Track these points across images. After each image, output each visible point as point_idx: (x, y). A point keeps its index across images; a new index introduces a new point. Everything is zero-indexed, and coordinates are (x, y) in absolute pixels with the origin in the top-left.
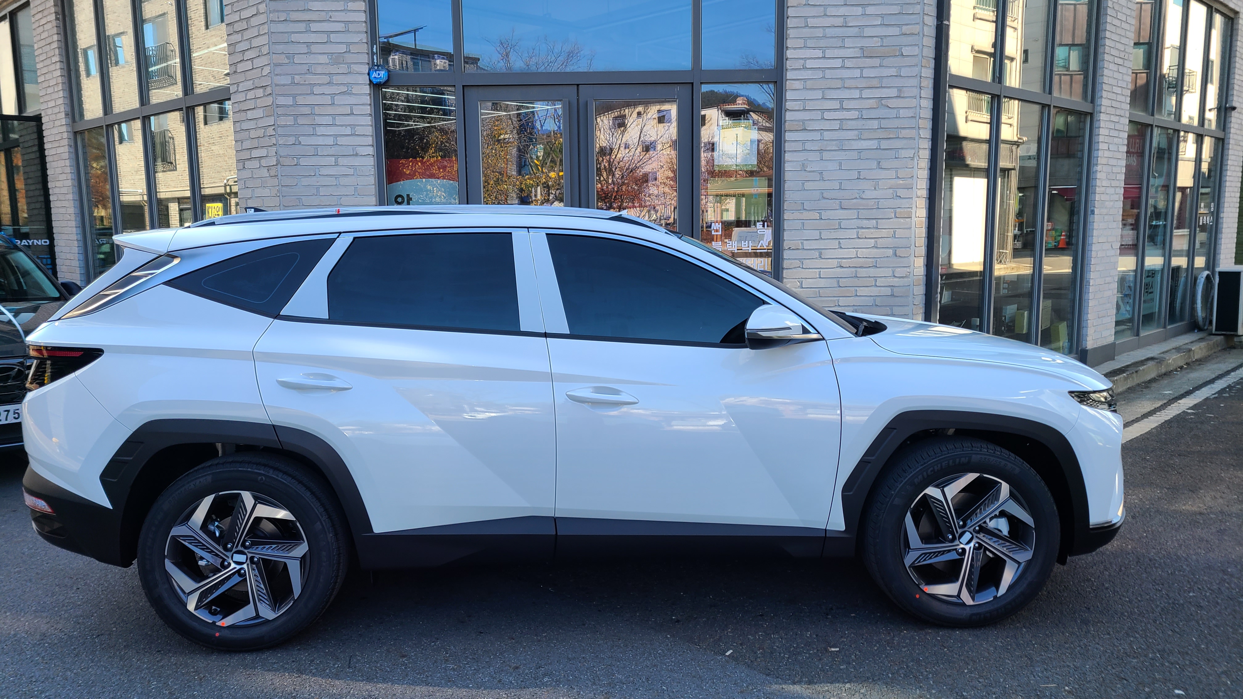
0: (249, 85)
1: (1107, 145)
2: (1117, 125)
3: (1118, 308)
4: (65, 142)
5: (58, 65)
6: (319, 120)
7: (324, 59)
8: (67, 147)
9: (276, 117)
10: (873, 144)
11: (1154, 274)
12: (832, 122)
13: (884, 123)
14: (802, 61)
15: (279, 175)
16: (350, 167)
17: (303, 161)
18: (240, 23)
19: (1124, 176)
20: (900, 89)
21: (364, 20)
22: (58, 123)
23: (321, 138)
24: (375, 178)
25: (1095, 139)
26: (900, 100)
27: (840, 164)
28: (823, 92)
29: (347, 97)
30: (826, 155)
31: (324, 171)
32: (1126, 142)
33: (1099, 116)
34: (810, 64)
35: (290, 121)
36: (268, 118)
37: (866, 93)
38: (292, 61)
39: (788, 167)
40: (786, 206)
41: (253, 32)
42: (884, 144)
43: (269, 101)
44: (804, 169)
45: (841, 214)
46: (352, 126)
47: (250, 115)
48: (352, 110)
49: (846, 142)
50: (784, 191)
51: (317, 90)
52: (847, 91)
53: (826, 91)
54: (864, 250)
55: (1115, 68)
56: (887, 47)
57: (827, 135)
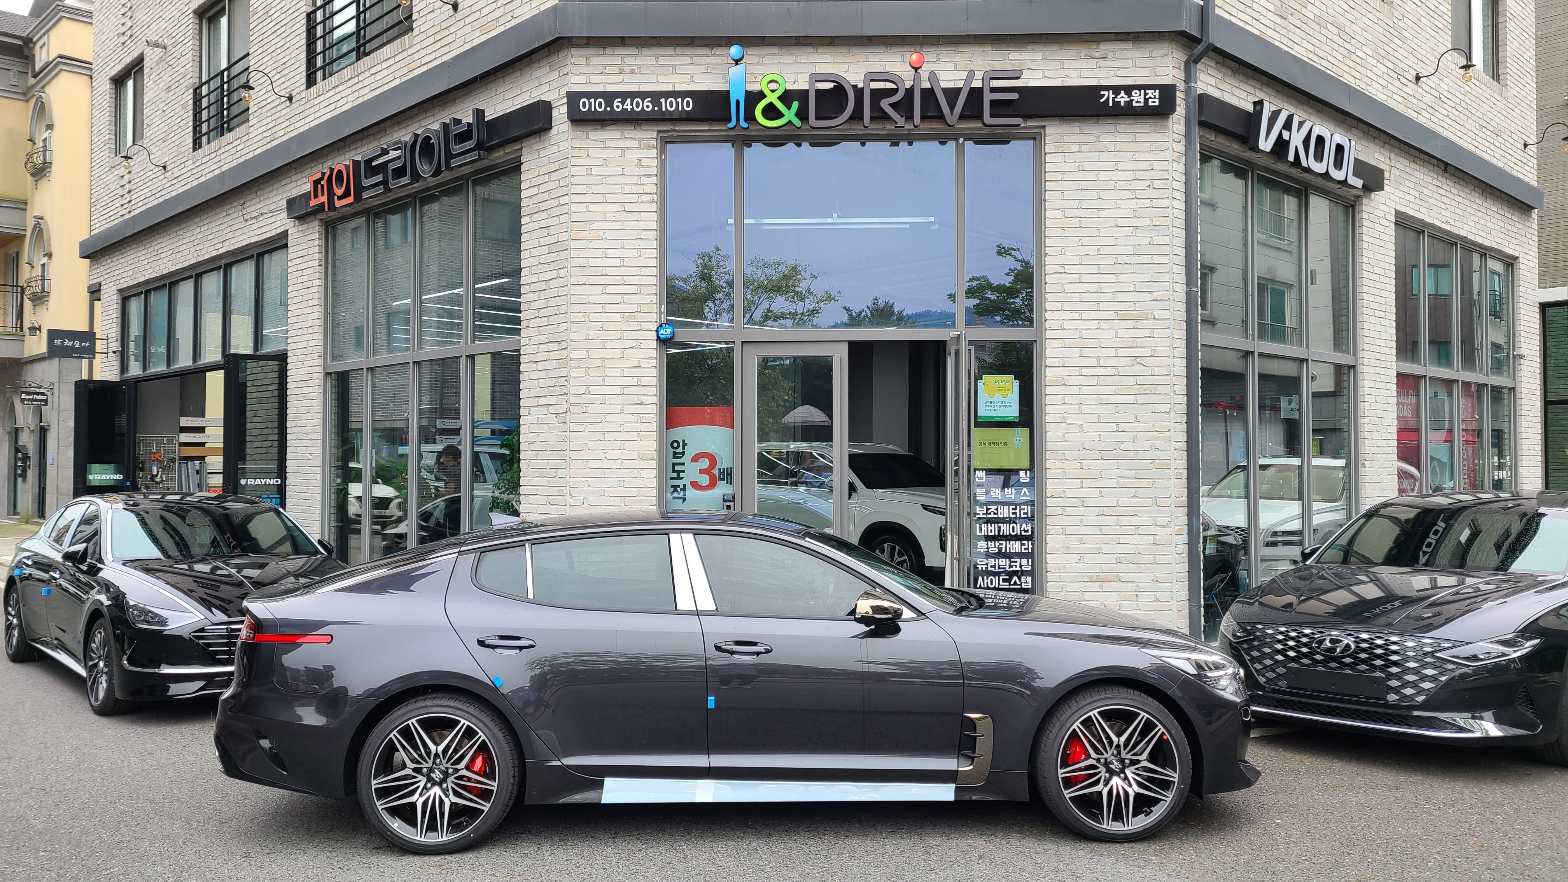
0: (544, 339)
1: (1374, 397)
2: (1383, 376)
5: (317, 309)
6: (608, 372)
7: (617, 317)
9: (569, 369)
10: (1131, 399)
12: (1090, 378)
13: (1140, 380)
14: (1060, 322)
15: (568, 422)
16: (634, 414)
17: (592, 409)
18: (537, 284)
19: (1395, 427)
20: (1154, 349)
21: (655, 283)
22: (307, 364)
23: (609, 387)
24: (656, 424)
26: (1154, 359)
27: (1099, 417)
28: (1081, 351)
29: (636, 351)
30: (1085, 409)
31: (610, 418)
32: (1394, 394)
33: (1363, 369)
34: (1067, 325)
35: (582, 372)
36: (560, 370)
37: (1121, 352)
38: (588, 319)
39: (1049, 418)
40: (1048, 455)
41: (552, 293)
42: (1141, 399)
43: (563, 354)
44: (1064, 421)
45: (1102, 464)
46: (639, 377)
47: (540, 366)
48: (639, 363)
49: (1104, 397)
50: (1046, 441)
51: (609, 345)
52: (1103, 349)
53: (1083, 349)
54: (1125, 499)
55: (1376, 321)
56: (1140, 311)
57: (1086, 390)
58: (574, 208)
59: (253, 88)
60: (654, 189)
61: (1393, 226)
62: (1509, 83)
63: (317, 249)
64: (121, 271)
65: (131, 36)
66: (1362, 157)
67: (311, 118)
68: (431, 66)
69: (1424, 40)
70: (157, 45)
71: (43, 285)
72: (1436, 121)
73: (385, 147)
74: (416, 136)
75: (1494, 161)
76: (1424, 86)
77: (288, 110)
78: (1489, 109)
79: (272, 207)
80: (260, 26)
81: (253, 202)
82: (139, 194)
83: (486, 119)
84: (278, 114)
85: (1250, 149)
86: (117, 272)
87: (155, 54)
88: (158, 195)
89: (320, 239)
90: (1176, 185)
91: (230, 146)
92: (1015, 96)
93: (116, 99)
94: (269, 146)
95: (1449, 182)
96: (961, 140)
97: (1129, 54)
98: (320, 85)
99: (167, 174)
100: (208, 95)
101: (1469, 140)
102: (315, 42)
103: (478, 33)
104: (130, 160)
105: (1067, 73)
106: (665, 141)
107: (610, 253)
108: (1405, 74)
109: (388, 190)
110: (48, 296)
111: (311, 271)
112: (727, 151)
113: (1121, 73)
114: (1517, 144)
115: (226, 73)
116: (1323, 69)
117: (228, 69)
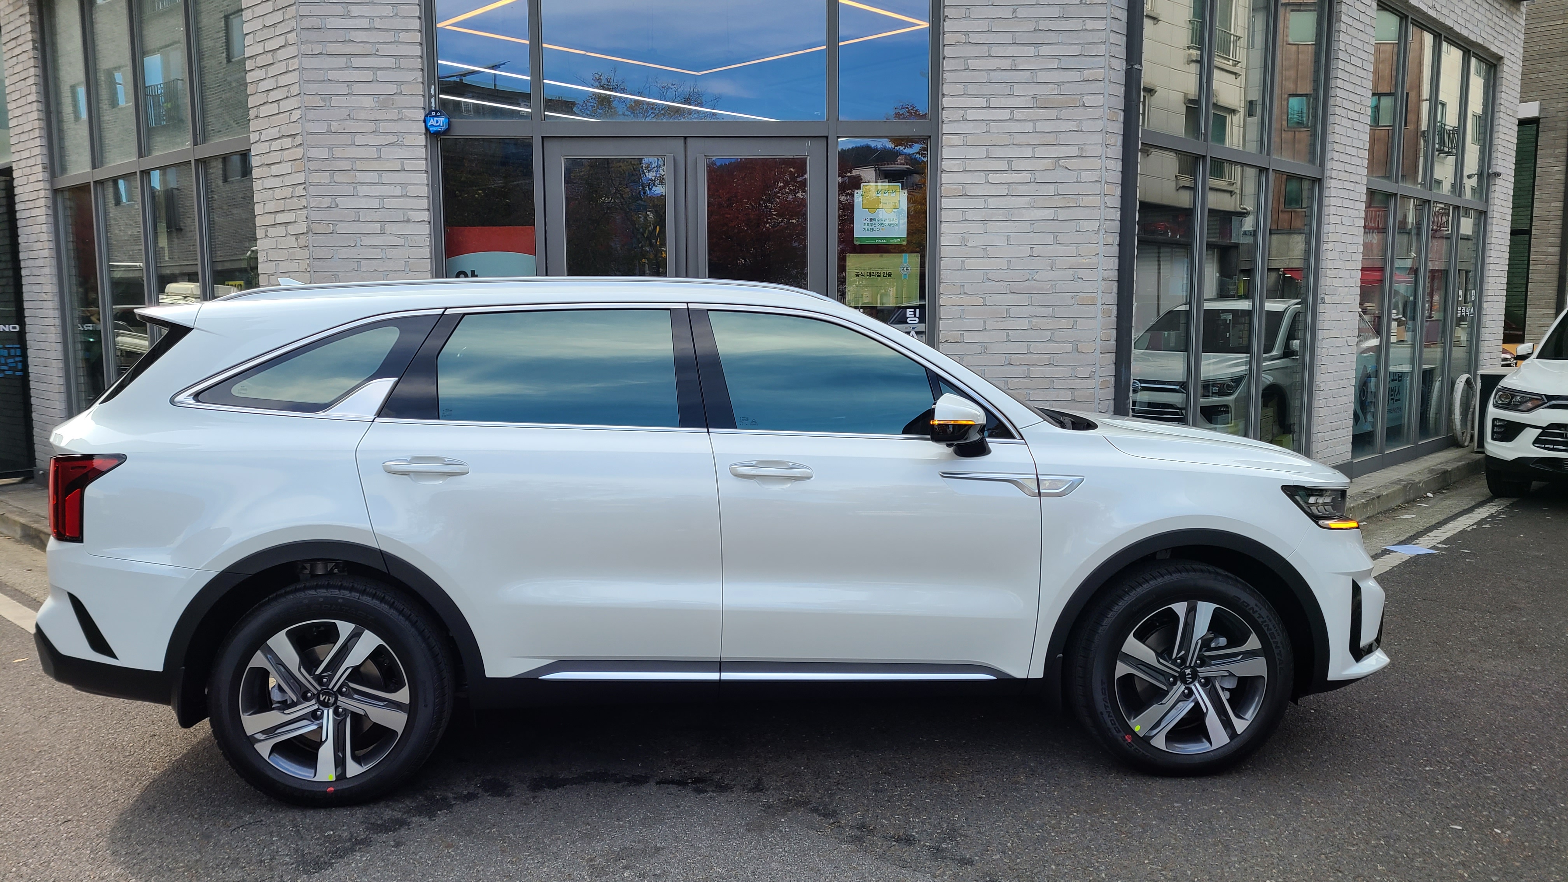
0: (274, 133)
1: (1340, 217)
2: (1351, 192)
3: (1356, 418)
4: (42, 202)
5: (35, 106)
6: (361, 178)
7: (368, 102)
8: (44, 208)
9: (307, 173)
10: (1049, 214)
11: (1401, 377)
12: (999, 186)
13: (1062, 188)
14: (961, 112)
15: (311, 246)
16: (399, 236)
17: (341, 229)
18: (264, 56)
19: (1361, 255)
20: (1081, 146)
21: (419, 54)
22: (33, 178)
23: (364, 200)
24: (431, 250)
25: (1326, 210)
26: (1081, 160)
27: (1009, 238)
28: (987, 149)
29: (397, 149)
30: (991, 227)
31: (367, 241)
32: (1363, 215)
33: (1330, 183)
34: (971, 115)
35: (325, 178)
36: (297, 174)
37: (1040, 152)
38: (328, 104)
39: (944, 240)
40: (942, 288)
41: (280, 68)
42: (1063, 214)
43: (299, 152)
44: (964, 243)
45: (1010, 299)
46: (404, 185)
47: (275, 170)
48: (402, 165)
49: (1016, 211)
50: (940, 270)
51: (359, 140)
52: (1016, 148)
53: (991, 148)
54: (1038, 344)
55: (1349, 124)
56: (1065, 96)
57: (992, 202)
107: (354, 10)
111: (27, 56)
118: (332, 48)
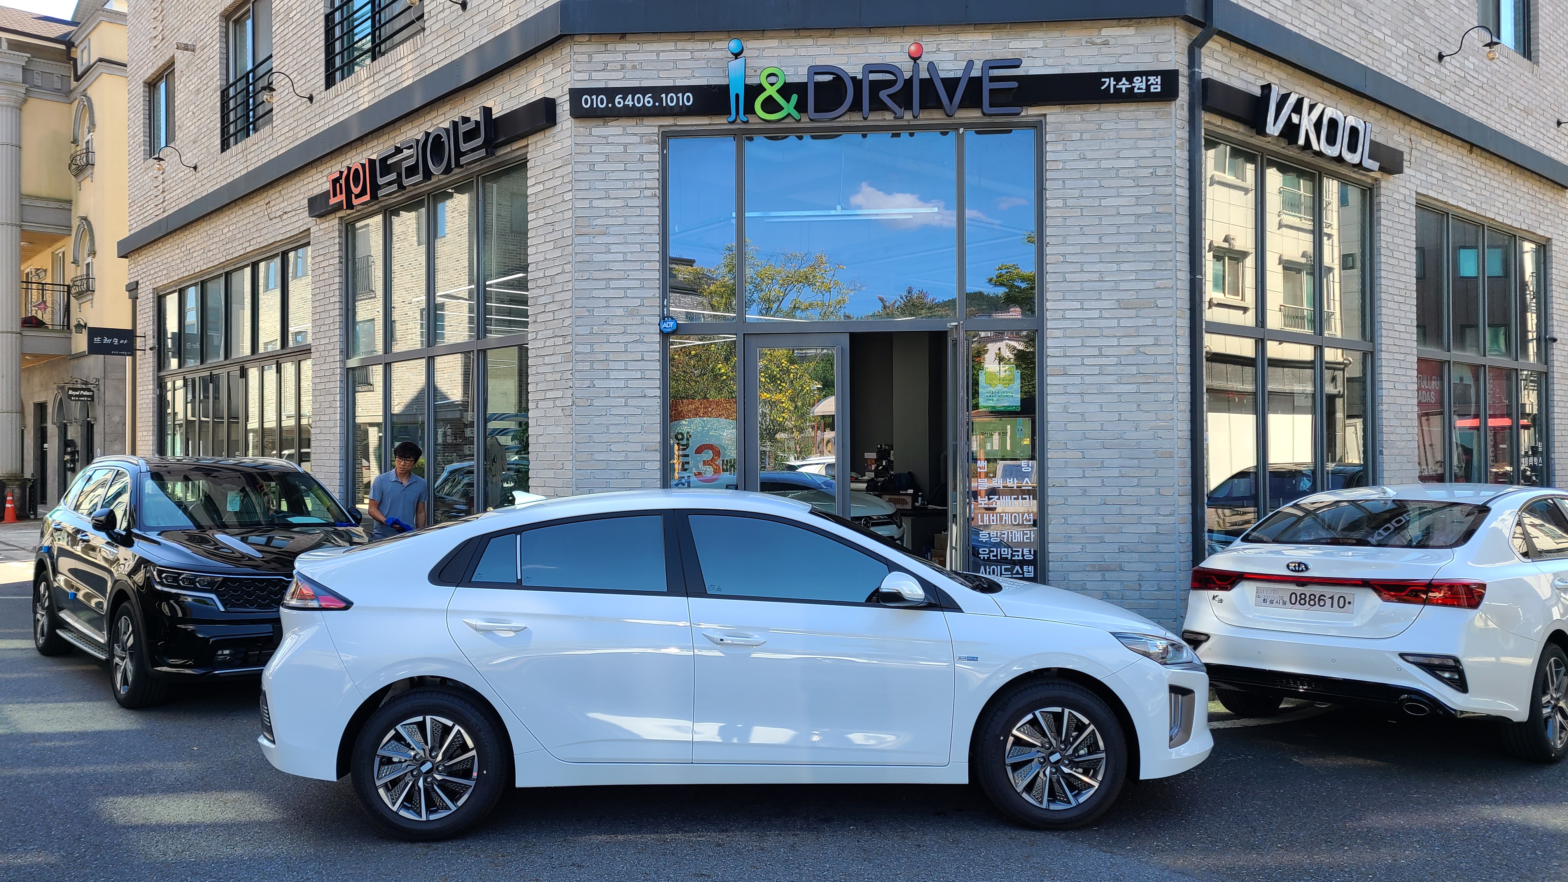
0: (550, 334)
1: (1392, 383)
2: (1402, 362)
6: (612, 365)
7: (620, 312)
9: (574, 364)
10: (1132, 388)
12: (1092, 367)
13: (1143, 369)
14: (1061, 312)
15: (574, 416)
16: (637, 407)
17: (596, 403)
18: (543, 279)
20: (1156, 338)
21: (658, 277)
22: (328, 360)
23: (613, 381)
24: (660, 417)
26: (1155, 348)
27: (1101, 406)
28: (1082, 340)
29: (639, 345)
30: (1087, 398)
31: (615, 411)
32: (1415, 380)
33: (1381, 355)
34: (1068, 314)
35: (586, 366)
36: (565, 364)
37: (1123, 342)
38: (592, 314)
39: (1050, 409)
40: (1049, 445)
41: (558, 288)
42: (1144, 388)
43: (569, 348)
44: (1065, 410)
45: (1105, 453)
46: (642, 371)
47: (547, 360)
48: (642, 356)
49: (1107, 386)
50: (1048, 431)
51: (612, 339)
52: (1105, 339)
53: (1085, 339)
54: (1127, 488)
55: (1396, 306)
56: (1142, 300)
57: (1087, 379)
58: (578, 204)
59: (275, 90)
60: (656, 184)
61: (1413, 209)
62: (1541, 60)
63: (337, 247)
64: (157, 270)
65: (163, 39)
66: (1380, 139)
67: (331, 118)
68: (442, 64)
69: (1447, 18)
70: (186, 48)
71: (88, 283)
72: (1461, 100)
73: (399, 145)
74: (428, 134)
75: (1524, 141)
76: (1447, 65)
77: (309, 110)
78: (1518, 87)
79: (295, 206)
80: (282, 28)
81: (277, 201)
82: (172, 195)
83: (494, 117)
84: (300, 115)
85: (1258, 133)
86: (152, 272)
87: (184, 58)
88: (189, 196)
89: (340, 237)
90: (1179, 172)
91: (256, 147)
92: (1014, 85)
93: (150, 101)
94: (292, 146)
95: (1475, 163)
96: (961, 130)
97: (1131, 41)
98: (339, 86)
99: (198, 175)
100: (235, 96)
101: (1497, 119)
102: (334, 43)
103: (485, 31)
104: (162, 162)
105: (1067, 60)
106: (666, 136)
107: (614, 248)
108: (1427, 54)
109: (401, 187)
110: (92, 295)
111: (332, 268)
112: (729, 145)
113: (1123, 59)
114: (1549, 122)
115: (251, 75)
116: (1338, 51)
117: (253, 70)
118: (597, 275)
